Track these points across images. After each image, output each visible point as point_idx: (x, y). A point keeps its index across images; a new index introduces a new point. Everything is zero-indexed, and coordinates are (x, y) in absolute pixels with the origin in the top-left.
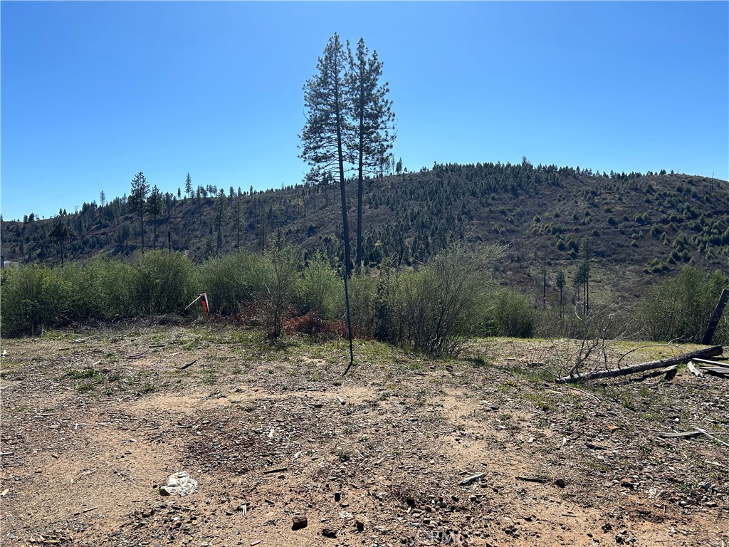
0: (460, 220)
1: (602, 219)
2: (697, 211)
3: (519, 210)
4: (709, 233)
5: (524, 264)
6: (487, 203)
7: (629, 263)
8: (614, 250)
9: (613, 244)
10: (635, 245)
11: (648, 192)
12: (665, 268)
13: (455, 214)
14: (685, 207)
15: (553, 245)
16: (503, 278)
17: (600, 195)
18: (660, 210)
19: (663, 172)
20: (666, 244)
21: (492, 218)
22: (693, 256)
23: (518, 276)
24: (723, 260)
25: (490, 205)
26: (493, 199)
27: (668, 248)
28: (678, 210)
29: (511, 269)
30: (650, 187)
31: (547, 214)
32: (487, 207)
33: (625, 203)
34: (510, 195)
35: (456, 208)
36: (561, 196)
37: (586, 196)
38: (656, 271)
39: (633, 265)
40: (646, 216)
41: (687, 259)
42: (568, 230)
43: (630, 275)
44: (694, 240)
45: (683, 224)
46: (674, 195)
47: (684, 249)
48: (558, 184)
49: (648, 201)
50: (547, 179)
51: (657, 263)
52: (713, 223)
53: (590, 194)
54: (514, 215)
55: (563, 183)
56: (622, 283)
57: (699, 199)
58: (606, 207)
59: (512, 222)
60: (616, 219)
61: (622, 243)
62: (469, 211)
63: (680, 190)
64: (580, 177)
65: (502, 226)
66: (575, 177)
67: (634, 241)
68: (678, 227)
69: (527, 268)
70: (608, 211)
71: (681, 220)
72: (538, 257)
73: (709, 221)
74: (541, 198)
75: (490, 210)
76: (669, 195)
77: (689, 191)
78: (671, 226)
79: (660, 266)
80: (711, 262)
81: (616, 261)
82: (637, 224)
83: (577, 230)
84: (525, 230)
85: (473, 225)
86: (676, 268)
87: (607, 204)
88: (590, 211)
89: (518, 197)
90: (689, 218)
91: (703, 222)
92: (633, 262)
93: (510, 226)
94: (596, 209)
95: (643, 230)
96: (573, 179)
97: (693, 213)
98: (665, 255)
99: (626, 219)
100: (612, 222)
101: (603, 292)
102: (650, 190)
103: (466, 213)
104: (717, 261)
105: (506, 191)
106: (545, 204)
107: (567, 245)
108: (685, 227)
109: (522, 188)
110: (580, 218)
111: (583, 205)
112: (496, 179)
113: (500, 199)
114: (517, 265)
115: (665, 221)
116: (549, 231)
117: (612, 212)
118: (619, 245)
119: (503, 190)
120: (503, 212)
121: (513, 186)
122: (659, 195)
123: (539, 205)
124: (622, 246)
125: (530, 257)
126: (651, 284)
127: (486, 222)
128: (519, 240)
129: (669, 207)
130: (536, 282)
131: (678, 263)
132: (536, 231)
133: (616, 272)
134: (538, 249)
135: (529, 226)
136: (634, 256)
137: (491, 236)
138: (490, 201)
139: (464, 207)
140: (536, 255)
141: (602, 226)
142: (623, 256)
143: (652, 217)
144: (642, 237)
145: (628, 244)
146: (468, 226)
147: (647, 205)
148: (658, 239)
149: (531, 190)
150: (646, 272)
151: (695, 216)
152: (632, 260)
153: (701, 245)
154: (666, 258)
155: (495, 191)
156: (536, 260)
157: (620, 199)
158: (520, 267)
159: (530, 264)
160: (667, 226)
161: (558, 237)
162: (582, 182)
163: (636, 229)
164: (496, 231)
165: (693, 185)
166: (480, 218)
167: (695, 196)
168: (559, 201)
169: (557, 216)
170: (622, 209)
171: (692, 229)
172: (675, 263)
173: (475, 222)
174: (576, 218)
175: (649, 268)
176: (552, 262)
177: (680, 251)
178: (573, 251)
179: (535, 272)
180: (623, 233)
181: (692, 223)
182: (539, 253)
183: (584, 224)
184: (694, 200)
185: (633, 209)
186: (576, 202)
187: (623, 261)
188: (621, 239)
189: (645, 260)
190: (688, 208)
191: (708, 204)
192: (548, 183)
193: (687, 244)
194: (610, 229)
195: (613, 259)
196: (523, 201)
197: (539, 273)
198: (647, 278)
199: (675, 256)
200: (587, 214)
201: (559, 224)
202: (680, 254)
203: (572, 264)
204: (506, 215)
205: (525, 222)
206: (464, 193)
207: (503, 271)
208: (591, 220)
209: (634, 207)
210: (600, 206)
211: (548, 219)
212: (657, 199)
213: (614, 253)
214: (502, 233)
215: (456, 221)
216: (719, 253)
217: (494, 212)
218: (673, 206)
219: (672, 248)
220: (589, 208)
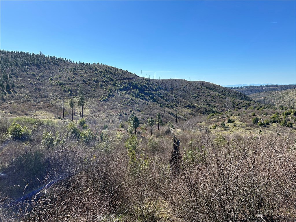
0: (11, 77)
1: (80, 80)
2: (113, 78)
3: (42, 74)
4: (118, 87)
5: (48, 99)
6: (24, 70)
7: (93, 98)
8: (87, 92)
9: (86, 90)
10: (94, 90)
11: (95, 70)
12: (107, 99)
13: (8, 74)
14: (108, 77)
15: (60, 90)
16: (39, 105)
17: (77, 70)
18: (101, 77)
19: (98, 63)
20: (105, 90)
21: (29, 77)
22: (115, 94)
23: (46, 105)
24: (125, 96)
25: (26, 71)
26: (28, 68)
27: (106, 92)
28: (107, 78)
29: (42, 101)
30: (96, 68)
31: (55, 77)
32: (25, 72)
33: (88, 74)
34: (36, 67)
35: (8, 71)
36: (60, 70)
37: (72, 70)
38: (104, 100)
39: (95, 98)
40: (96, 79)
41: (113, 96)
42: (66, 84)
43: (95, 102)
44: (114, 88)
45: (109, 83)
46: (105, 72)
47: (112, 92)
48: (58, 64)
49: (96, 74)
50: (53, 62)
51: (103, 97)
52: (118, 83)
53: (73, 69)
54: (39, 77)
55: (60, 64)
56: (92, 106)
57: (112, 74)
58: (81, 75)
59: (39, 80)
60: (86, 80)
61: (89, 90)
62: (16, 73)
63: (106, 70)
64: (67, 63)
65: (34, 81)
66: (65, 62)
67: (94, 89)
68: (108, 84)
69: (50, 100)
70: (82, 76)
71: (108, 82)
72: (54, 95)
73: (117, 82)
74: (51, 70)
75: (27, 74)
76: (103, 72)
77: (109, 71)
78: (106, 83)
79: (105, 98)
80: (121, 96)
81: (88, 97)
82: (93, 82)
83: (70, 84)
84: (46, 83)
85: (18, 80)
86: (111, 99)
87: (81, 74)
88: (74, 76)
89: (40, 69)
90: (111, 81)
91: (115, 82)
92: (95, 97)
93: (38, 82)
94: (77, 76)
95: (96, 85)
96: (64, 63)
97: (111, 79)
98: (106, 94)
99: (89, 80)
100: (84, 81)
101: (85, 109)
102: (96, 70)
103: (14, 74)
104: (123, 96)
105: (34, 65)
106: (54, 73)
107: (67, 90)
108: (110, 84)
109: (42, 65)
110: (70, 79)
111: (71, 74)
112: (28, 59)
113: (31, 69)
114: (45, 99)
115: (103, 82)
116: (58, 84)
117: (83, 77)
118: (88, 90)
119: (32, 65)
120: (33, 75)
121: (37, 63)
122: (100, 71)
123: (50, 73)
124: (90, 91)
125: (50, 96)
126: (103, 105)
127: (26, 79)
128: (44, 88)
129: (103, 77)
130: (56, 107)
131: (111, 97)
132: (51, 84)
133: (89, 101)
134: (54, 92)
135: (48, 82)
136: (95, 95)
137: (29, 86)
138: (26, 69)
139: (12, 71)
140: (53, 94)
141: (80, 82)
142: (90, 95)
143: (98, 80)
144: (96, 87)
145: (92, 90)
146: (16, 81)
147: (96, 75)
148: (102, 88)
149: (46, 66)
150: (100, 101)
151: (112, 80)
152: (94, 96)
153: (117, 90)
154: (107, 96)
155: (28, 64)
156: (53, 97)
157: (85, 72)
158: (47, 100)
159: (51, 99)
160: (104, 83)
161: (62, 86)
162: (68, 65)
163: (94, 84)
164: (31, 84)
165: (110, 69)
166: (21, 77)
167: (111, 73)
168: (60, 72)
169: (60, 78)
170: (87, 76)
171: (112, 85)
172: (110, 97)
173: (19, 78)
174: (69, 79)
175: (101, 99)
176: (61, 98)
177: (111, 92)
178: (70, 92)
179: (54, 102)
180: (89, 85)
181: (112, 83)
182: (55, 94)
183: (73, 81)
184: (111, 74)
185: (91, 76)
186: (68, 73)
187: (91, 97)
188: (88, 88)
189: (99, 96)
190: (110, 77)
191: (115, 76)
192: (54, 64)
193: (112, 90)
194: (84, 84)
195: (87, 96)
196: (43, 71)
197: (56, 102)
198: (101, 103)
199: (109, 95)
200: (73, 77)
201: (62, 81)
202: (111, 94)
203: (70, 98)
204: (35, 77)
205: (45, 80)
206: (11, 64)
207: (38, 102)
208: (75, 80)
209: (91, 75)
210: (78, 74)
211: (56, 79)
212: (99, 73)
213: (87, 94)
214: (35, 84)
215: (9, 78)
216: (122, 93)
217: (29, 75)
218: (105, 76)
219: (107, 91)
220: (74, 75)
